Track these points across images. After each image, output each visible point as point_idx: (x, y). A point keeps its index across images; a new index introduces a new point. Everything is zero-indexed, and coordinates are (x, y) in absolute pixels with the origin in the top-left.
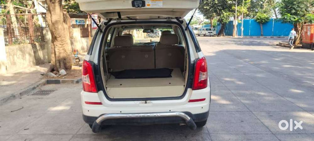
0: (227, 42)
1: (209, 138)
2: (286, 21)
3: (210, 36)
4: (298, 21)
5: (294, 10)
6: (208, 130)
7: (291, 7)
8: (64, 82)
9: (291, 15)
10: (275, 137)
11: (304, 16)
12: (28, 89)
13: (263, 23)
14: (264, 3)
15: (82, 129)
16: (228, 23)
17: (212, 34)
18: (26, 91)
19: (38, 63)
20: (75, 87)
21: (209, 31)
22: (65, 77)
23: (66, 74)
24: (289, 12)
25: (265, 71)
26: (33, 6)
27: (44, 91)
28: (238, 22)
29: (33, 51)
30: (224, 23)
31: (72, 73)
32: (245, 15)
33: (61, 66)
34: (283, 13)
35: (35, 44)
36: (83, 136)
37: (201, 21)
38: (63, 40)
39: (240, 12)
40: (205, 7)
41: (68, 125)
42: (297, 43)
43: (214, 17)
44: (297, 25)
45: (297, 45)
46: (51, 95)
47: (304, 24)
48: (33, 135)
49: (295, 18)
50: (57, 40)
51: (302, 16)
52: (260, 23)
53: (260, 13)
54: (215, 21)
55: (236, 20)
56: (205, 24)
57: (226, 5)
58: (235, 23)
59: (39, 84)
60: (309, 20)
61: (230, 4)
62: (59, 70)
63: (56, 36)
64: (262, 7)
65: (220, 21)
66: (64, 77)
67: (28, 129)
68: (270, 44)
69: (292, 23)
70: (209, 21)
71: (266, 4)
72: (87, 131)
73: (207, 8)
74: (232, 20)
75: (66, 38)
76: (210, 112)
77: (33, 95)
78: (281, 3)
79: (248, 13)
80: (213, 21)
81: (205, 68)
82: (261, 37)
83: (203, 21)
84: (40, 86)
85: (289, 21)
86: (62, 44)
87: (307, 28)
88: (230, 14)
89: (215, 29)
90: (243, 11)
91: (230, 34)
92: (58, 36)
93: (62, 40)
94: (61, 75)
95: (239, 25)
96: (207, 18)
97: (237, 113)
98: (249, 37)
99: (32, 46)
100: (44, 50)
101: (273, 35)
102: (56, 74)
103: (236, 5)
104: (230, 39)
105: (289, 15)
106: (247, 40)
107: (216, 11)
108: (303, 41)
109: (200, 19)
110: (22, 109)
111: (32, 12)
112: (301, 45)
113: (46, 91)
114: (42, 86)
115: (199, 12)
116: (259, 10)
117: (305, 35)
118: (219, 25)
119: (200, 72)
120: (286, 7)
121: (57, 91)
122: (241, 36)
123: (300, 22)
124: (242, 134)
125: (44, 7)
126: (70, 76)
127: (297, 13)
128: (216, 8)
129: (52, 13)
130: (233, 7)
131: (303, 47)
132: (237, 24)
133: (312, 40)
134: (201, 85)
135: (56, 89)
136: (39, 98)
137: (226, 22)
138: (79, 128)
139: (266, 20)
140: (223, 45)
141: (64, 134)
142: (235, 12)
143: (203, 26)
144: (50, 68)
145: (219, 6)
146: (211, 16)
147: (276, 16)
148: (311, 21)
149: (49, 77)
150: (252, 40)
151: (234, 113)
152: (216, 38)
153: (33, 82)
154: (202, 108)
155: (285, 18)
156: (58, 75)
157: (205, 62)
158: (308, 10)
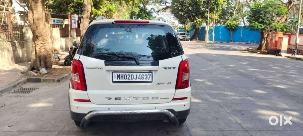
0: (199, 46)
1: (188, 134)
2: (253, 29)
3: (184, 40)
4: (264, 29)
5: (261, 19)
6: (187, 127)
7: (259, 16)
8: (45, 81)
9: (258, 23)
10: (248, 133)
11: (269, 24)
12: (8, 87)
13: (232, 29)
14: (233, 11)
15: (67, 125)
16: (200, 28)
17: (186, 38)
18: (7, 89)
19: (17, 62)
20: (56, 85)
21: (183, 36)
22: (46, 76)
23: (47, 73)
24: (257, 20)
25: (235, 74)
26: (10, 4)
27: (25, 89)
28: (210, 28)
29: (13, 49)
30: (197, 28)
31: (53, 72)
32: (216, 21)
33: (42, 65)
34: (251, 21)
35: (15, 43)
36: (68, 132)
37: (176, 25)
38: (45, 39)
39: (212, 19)
40: (180, 13)
41: (53, 122)
42: (263, 49)
43: (188, 22)
44: (263, 33)
45: (262, 51)
46: (33, 93)
47: (269, 32)
48: (18, 132)
49: (261, 26)
50: (38, 39)
51: (268, 25)
52: (230, 29)
53: (230, 20)
54: (189, 26)
55: (208, 26)
56: (179, 28)
57: (199, 11)
58: (208, 29)
59: (20, 82)
60: (274, 29)
61: (203, 11)
62: (40, 69)
63: (37, 35)
64: (232, 15)
65: (194, 26)
66: (44, 76)
67: (13, 126)
68: (238, 49)
69: (259, 31)
70: (184, 26)
71: (236, 12)
72: (72, 128)
73: (182, 14)
74: (204, 26)
75: (47, 38)
76: (190, 111)
77: (14, 93)
78: (250, 12)
79: (219, 20)
80: (186, 26)
81: (188, 69)
82: (230, 42)
83: (177, 26)
84: (20, 84)
85: (257, 29)
86: (43, 43)
87: (272, 36)
88: (202, 21)
89: (188, 34)
90: (215, 18)
91: (202, 39)
92: (39, 35)
93: (43, 40)
94: (42, 74)
95: (211, 31)
96: (182, 23)
97: (212, 111)
98: (220, 42)
99: (12, 45)
100: (23, 48)
101: (242, 41)
102: (36, 73)
103: (209, 12)
104: (203, 44)
105: (257, 23)
106: (218, 45)
107: (189, 17)
108: (268, 47)
109: (175, 24)
110: (4, 107)
111: (10, 10)
112: (267, 51)
113: (28, 89)
114: (22, 84)
115: (174, 18)
116: (229, 18)
117: (270, 42)
118: (192, 30)
119: (183, 72)
120: (254, 16)
121: (38, 89)
122: (212, 41)
123: (266, 30)
124: (218, 130)
125: (21, 6)
126: (51, 75)
127: (263, 21)
128: (190, 14)
129: (34, 12)
130: (206, 14)
131: (268, 53)
132: (209, 30)
133: (276, 47)
134: (184, 84)
135: (38, 87)
136: (21, 96)
137: (199, 28)
138: (64, 125)
139: (235, 27)
140: (197, 49)
141: (50, 131)
142: (207, 19)
143: (177, 31)
144: (30, 66)
145: (193, 12)
146: (185, 21)
147: (244, 24)
148: (276, 30)
149: (30, 75)
150: (222, 45)
151: (209, 111)
152: (189, 42)
153: (13, 80)
154: (184, 106)
155: (252, 25)
156: (38, 74)
157: (187, 64)
158: (273, 19)
